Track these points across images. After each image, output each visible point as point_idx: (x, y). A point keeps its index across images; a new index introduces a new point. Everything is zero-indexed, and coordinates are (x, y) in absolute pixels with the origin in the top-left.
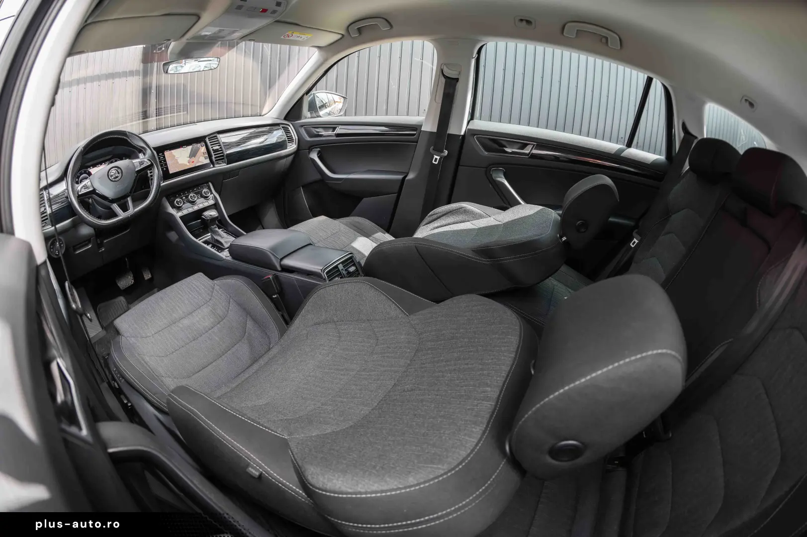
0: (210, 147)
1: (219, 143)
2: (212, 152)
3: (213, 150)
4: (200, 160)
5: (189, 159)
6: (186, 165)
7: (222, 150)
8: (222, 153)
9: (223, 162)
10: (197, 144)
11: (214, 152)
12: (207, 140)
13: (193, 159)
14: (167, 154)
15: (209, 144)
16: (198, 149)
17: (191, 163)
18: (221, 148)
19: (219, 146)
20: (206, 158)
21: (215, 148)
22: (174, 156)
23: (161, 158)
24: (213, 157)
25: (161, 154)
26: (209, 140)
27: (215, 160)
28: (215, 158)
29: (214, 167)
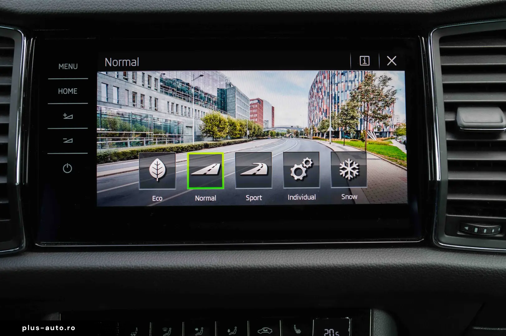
0: (438, 97)
12: (433, 44)
15: (437, 79)
23: (61, 91)
24: (438, 179)
25: (72, 66)
26: (443, 52)
27: (450, 202)
28: (454, 186)
29: (429, 244)
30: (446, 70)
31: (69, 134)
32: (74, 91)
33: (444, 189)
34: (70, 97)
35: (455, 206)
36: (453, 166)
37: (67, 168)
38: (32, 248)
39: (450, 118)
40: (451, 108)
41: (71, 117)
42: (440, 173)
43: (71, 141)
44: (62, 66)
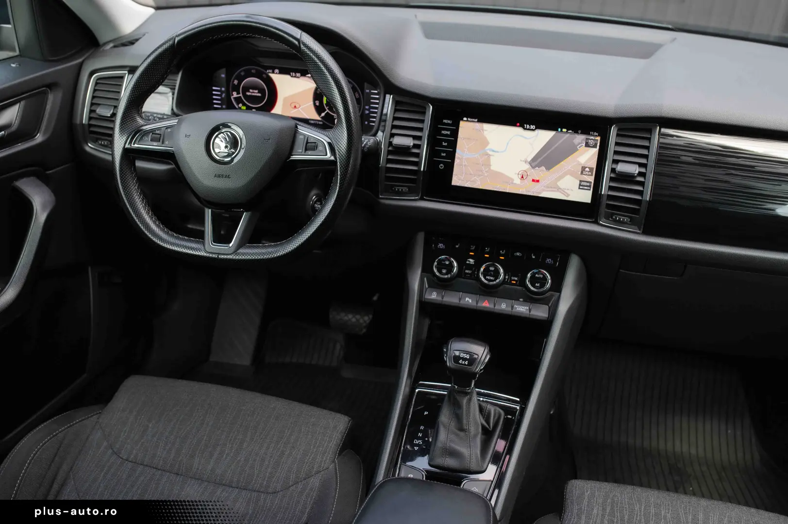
0: (610, 156)
1: (646, 157)
2: (607, 175)
3: (613, 170)
4: (562, 184)
5: (526, 166)
6: (510, 181)
7: (642, 184)
8: (641, 193)
9: (633, 222)
10: (576, 132)
11: (612, 179)
12: (613, 131)
13: (540, 173)
14: (467, 128)
15: (612, 147)
16: (571, 150)
17: (528, 182)
18: (641, 174)
19: (641, 165)
20: (581, 186)
21: (621, 168)
22: (487, 143)
23: (443, 132)
24: (603, 193)
25: (449, 122)
26: (618, 135)
27: (607, 204)
28: (610, 197)
29: (596, 222)
30: (617, 144)
31: (444, 152)
32: (449, 133)
33: (605, 198)
34: (446, 135)
35: (609, 206)
36: (611, 188)
37: (441, 166)
38: (422, 199)
39: (614, 166)
40: (616, 162)
41: (446, 144)
42: (604, 191)
43: (445, 154)
44: (445, 121)
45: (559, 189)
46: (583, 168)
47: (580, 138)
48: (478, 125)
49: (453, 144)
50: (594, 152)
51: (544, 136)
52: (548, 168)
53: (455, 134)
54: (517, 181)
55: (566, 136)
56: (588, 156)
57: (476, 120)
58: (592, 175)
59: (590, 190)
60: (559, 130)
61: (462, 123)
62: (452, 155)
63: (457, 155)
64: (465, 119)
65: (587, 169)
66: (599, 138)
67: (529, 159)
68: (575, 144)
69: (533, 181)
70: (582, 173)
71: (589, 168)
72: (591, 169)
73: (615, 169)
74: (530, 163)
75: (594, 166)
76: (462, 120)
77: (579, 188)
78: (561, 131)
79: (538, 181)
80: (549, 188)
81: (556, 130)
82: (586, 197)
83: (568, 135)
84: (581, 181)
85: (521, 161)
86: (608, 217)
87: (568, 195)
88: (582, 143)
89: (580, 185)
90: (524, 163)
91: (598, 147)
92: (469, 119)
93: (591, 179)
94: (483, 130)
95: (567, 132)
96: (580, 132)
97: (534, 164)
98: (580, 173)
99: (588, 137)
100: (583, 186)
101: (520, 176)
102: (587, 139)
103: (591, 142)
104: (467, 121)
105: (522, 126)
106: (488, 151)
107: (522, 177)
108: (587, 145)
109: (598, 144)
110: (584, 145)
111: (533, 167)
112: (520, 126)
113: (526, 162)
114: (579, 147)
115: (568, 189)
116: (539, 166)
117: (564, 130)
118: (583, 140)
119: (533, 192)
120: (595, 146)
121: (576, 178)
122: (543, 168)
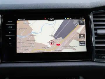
0: (93, 28)
2: (94, 37)
3: (96, 34)
4: (71, 44)
5: (53, 38)
6: (46, 47)
10: (73, 18)
11: (96, 38)
12: (91, 16)
13: (60, 41)
14: (20, 24)
15: (93, 23)
17: (55, 46)
23: (9, 27)
24: (93, 46)
25: (11, 22)
26: (94, 17)
28: (97, 47)
29: (92, 61)
30: (94, 21)
31: (10, 37)
32: (11, 27)
34: (11, 29)
35: (97, 52)
36: (96, 43)
37: (10, 44)
39: (96, 32)
40: (96, 30)
41: (11, 33)
42: (94, 44)
43: (11, 38)
44: (9, 22)
45: (70, 47)
46: (80, 35)
47: (76, 21)
48: (25, 22)
49: (15, 33)
50: (83, 27)
51: (58, 23)
52: (63, 38)
53: (15, 27)
54: (49, 46)
55: (69, 21)
56: (81, 29)
57: (24, 19)
58: (85, 38)
59: (85, 45)
60: (65, 18)
61: (18, 22)
62: (15, 38)
63: (17, 38)
64: (19, 19)
65: (82, 35)
66: (84, 20)
67: (53, 35)
68: (74, 24)
69: (57, 45)
70: (80, 37)
71: (83, 35)
72: (84, 35)
73: (97, 33)
74: (54, 36)
75: (85, 33)
76: (18, 20)
77: (80, 45)
78: (66, 19)
79: (59, 45)
80: (65, 47)
81: (64, 19)
82: (84, 49)
83: (70, 20)
84: (80, 42)
85: (49, 36)
86: (97, 57)
87: (75, 49)
88: (77, 23)
89: (80, 44)
90: (51, 37)
91: (85, 24)
92: (21, 19)
93: (85, 40)
94: (28, 24)
95: (69, 19)
96: (75, 18)
97: (56, 37)
98: (79, 38)
99: (79, 20)
100: (81, 44)
101: (50, 44)
102: (79, 21)
103: (81, 22)
104: (20, 20)
105: (47, 19)
106: (33, 34)
107: (52, 44)
108: (80, 24)
109: (85, 23)
110: (78, 24)
111: (56, 38)
112: (46, 19)
113: (52, 36)
114: (76, 25)
115: (75, 47)
116: (59, 37)
117: (68, 18)
118: (77, 22)
119: (58, 51)
120: (83, 24)
121: (77, 40)
122: (61, 38)
